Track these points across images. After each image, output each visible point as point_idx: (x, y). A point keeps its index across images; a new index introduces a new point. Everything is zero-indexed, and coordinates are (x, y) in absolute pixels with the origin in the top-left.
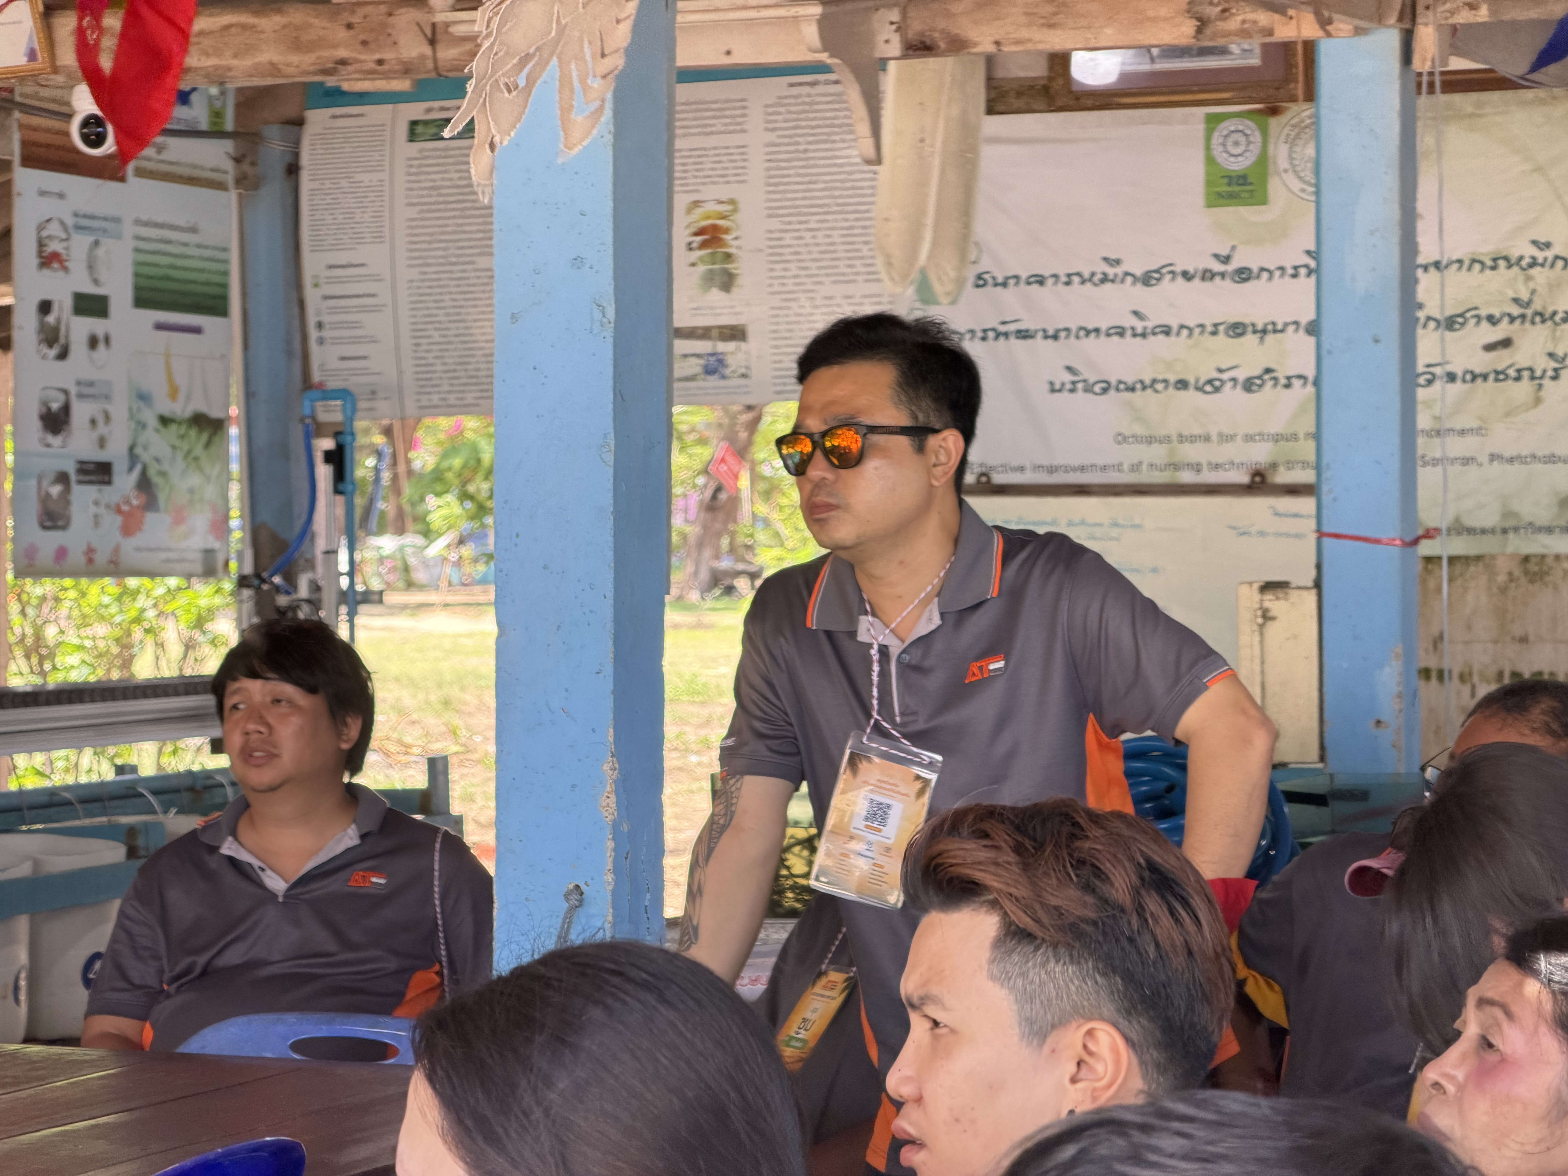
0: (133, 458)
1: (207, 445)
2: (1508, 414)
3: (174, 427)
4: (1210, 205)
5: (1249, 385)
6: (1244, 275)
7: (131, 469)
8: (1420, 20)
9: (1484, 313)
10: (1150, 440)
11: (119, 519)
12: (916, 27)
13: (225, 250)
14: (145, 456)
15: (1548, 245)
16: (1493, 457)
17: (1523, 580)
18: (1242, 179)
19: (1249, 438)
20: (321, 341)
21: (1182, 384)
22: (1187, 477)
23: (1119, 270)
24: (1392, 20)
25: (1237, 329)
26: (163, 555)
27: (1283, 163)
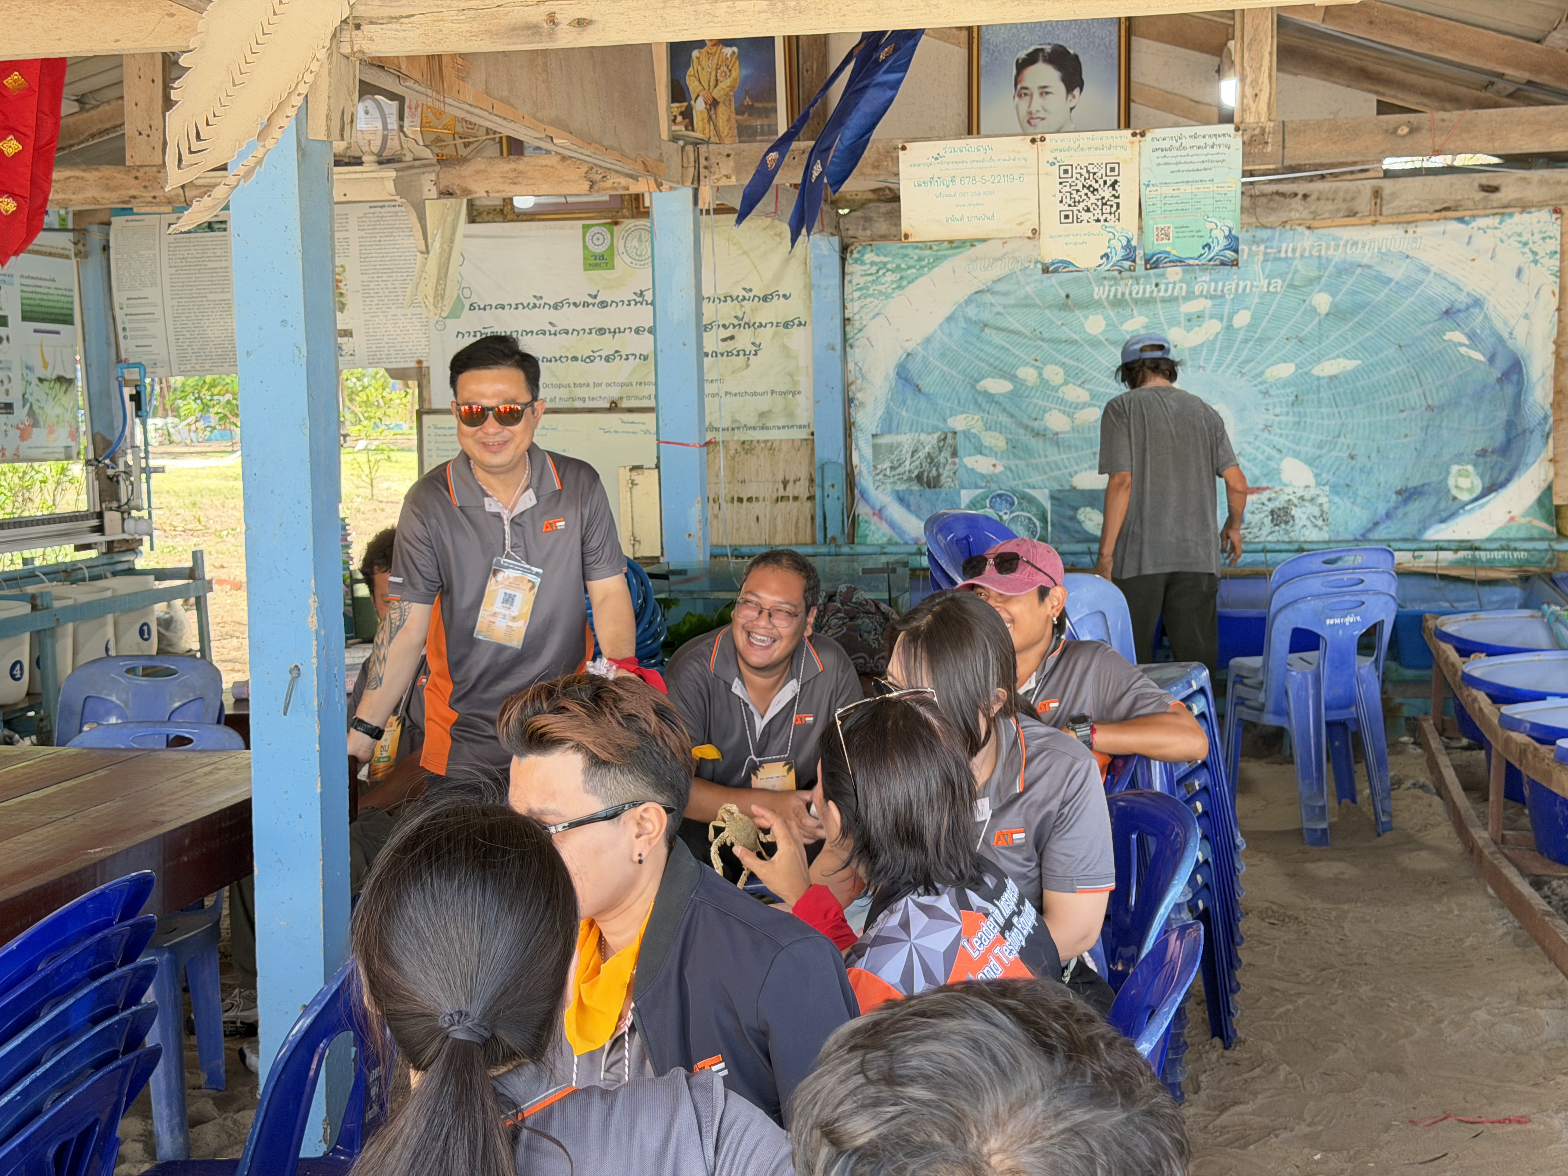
0: (25, 400)
1: (65, 392)
2: (733, 372)
3: (46, 384)
4: (585, 270)
5: (607, 359)
6: (603, 304)
7: (24, 406)
8: (702, 183)
9: (721, 323)
10: (560, 386)
11: (18, 432)
12: (443, 183)
13: (71, 290)
14: (31, 399)
15: (751, 290)
16: (726, 393)
17: (743, 453)
18: (602, 257)
19: (608, 385)
20: (125, 337)
21: (575, 359)
22: (578, 404)
23: (542, 302)
24: (689, 183)
25: (601, 331)
26: (44, 450)
27: (621, 249)
